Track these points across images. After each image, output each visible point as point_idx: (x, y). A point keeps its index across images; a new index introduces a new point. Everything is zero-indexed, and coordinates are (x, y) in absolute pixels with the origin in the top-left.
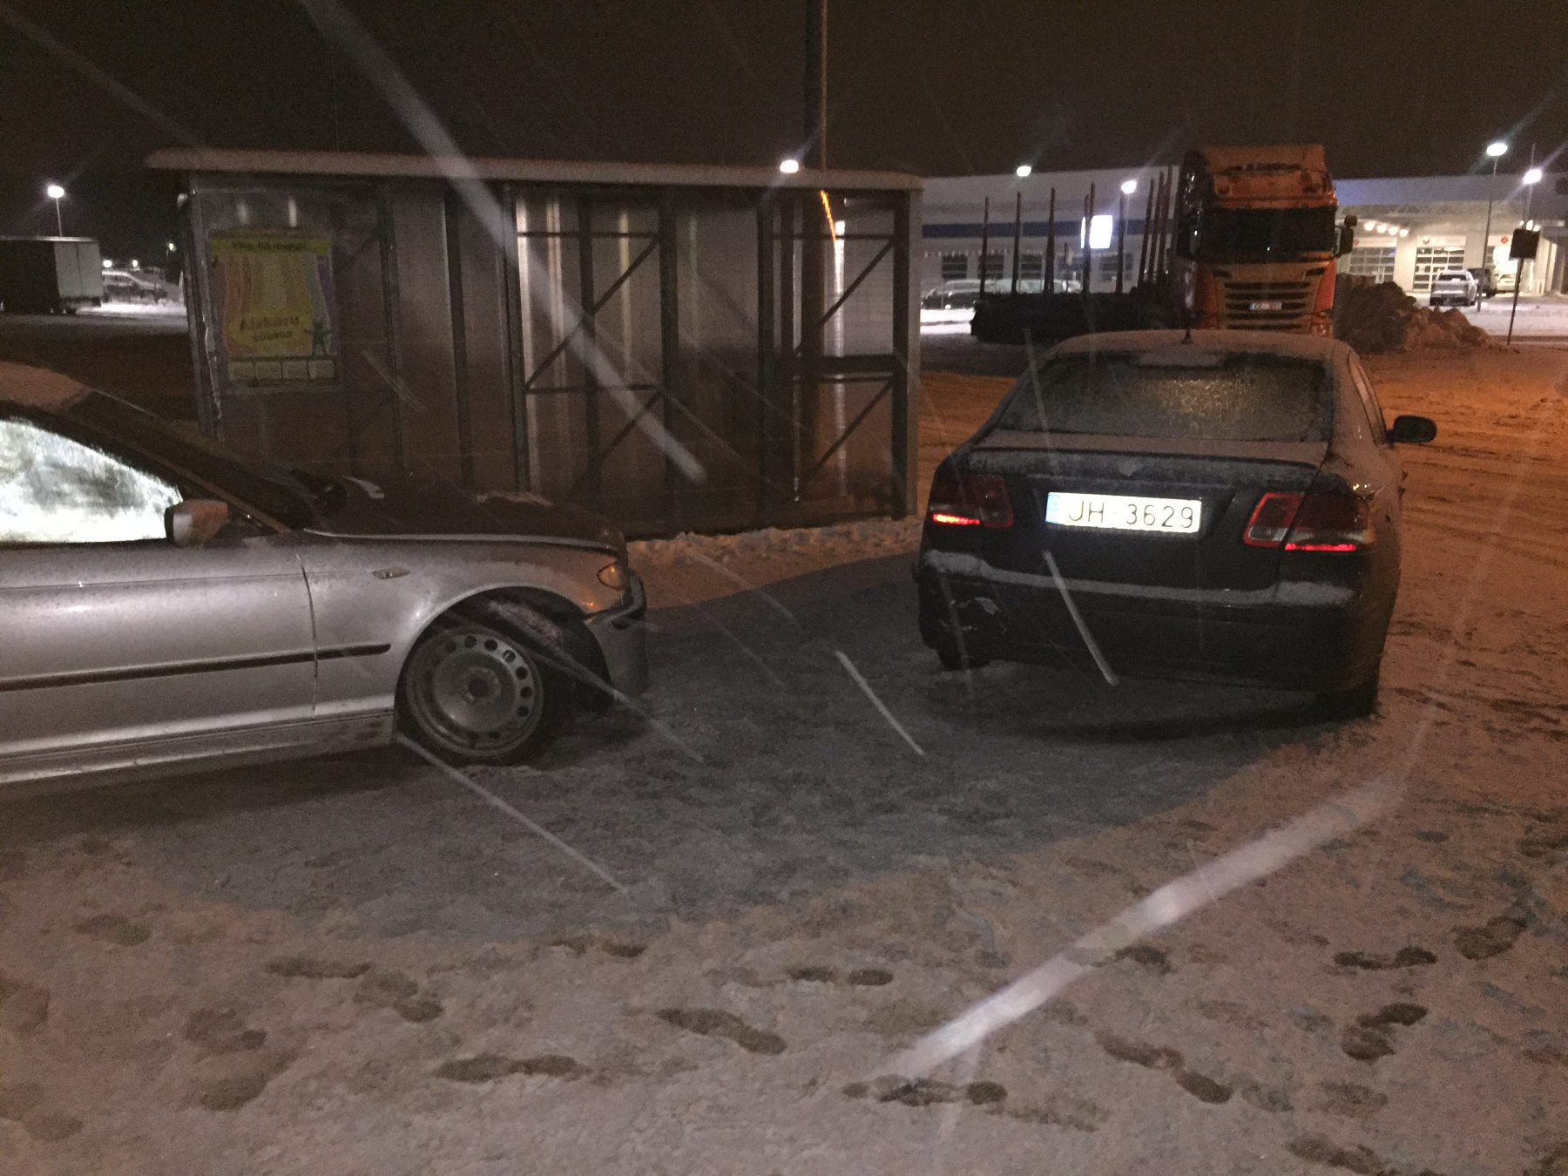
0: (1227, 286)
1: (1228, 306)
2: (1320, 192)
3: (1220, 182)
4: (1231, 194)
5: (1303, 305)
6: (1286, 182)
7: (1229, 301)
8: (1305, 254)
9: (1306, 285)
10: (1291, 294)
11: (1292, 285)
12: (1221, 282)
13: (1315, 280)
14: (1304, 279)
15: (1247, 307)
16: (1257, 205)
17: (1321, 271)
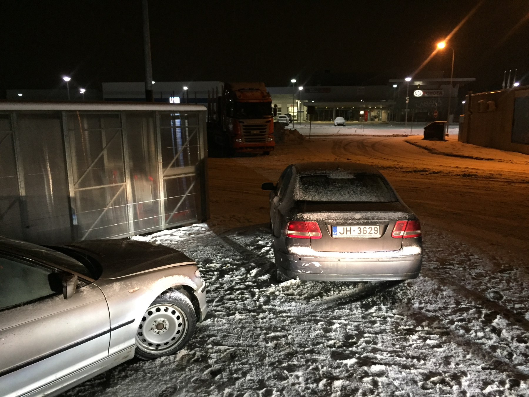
0: (244, 126)
1: (244, 132)
2: (267, 98)
3: (238, 94)
4: (242, 97)
5: (265, 132)
6: (258, 94)
7: (244, 131)
8: (265, 116)
9: (266, 125)
10: (261, 128)
11: (262, 126)
12: (241, 124)
13: (268, 124)
14: (265, 124)
15: (250, 132)
16: (250, 101)
17: (269, 121)
